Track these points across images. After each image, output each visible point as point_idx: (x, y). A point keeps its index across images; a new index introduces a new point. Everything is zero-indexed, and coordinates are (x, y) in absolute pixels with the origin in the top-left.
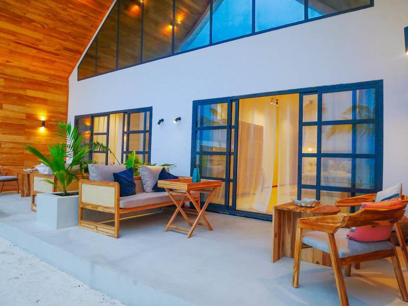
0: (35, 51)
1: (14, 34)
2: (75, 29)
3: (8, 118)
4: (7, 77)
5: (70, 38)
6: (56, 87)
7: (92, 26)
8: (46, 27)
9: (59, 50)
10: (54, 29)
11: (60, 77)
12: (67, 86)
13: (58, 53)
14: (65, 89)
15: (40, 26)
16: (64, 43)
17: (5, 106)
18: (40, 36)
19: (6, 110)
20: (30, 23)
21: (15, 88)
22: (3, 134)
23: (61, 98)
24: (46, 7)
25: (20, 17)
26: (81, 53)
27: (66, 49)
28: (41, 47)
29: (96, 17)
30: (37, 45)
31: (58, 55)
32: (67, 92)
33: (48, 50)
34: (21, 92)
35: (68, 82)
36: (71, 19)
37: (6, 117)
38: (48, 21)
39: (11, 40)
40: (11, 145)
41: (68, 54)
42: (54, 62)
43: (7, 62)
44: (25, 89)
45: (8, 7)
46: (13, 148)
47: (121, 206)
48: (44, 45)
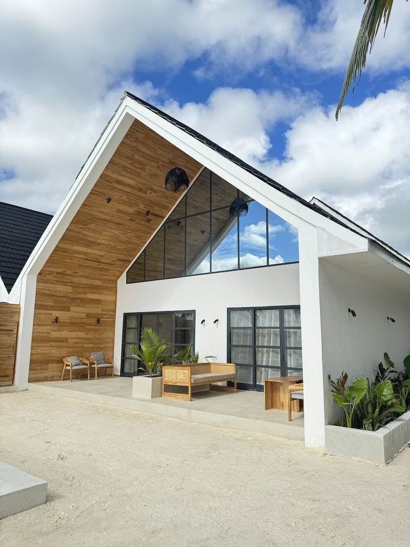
0: (97, 263)
1: (85, 253)
2: (129, 245)
3: (74, 318)
4: (74, 285)
5: (124, 252)
6: (107, 289)
7: (141, 243)
8: (109, 246)
9: (114, 261)
10: (114, 248)
11: (110, 280)
12: (116, 288)
13: (114, 263)
14: (114, 290)
15: (105, 246)
16: (118, 256)
17: (72, 309)
18: (103, 253)
19: (73, 311)
20: (98, 245)
21: (79, 293)
22: (70, 331)
23: (111, 298)
24: (112, 234)
25: (93, 242)
26: (130, 262)
27: (120, 260)
28: (102, 260)
29: (146, 236)
30: (100, 260)
31: (113, 265)
32: (116, 292)
33: (107, 262)
34: (83, 296)
35: (116, 284)
36: (127, 240)
37: (72, 318)
38: (110, 243)
39: (82, 258)
40: (74, 340)
41: (121, 263)
42: (109, 270)
43: (75, 273)
44: (85, 293)
45: (86, 237)
46: (76, 343)
47: (192, 382)
48: (105, 259)
